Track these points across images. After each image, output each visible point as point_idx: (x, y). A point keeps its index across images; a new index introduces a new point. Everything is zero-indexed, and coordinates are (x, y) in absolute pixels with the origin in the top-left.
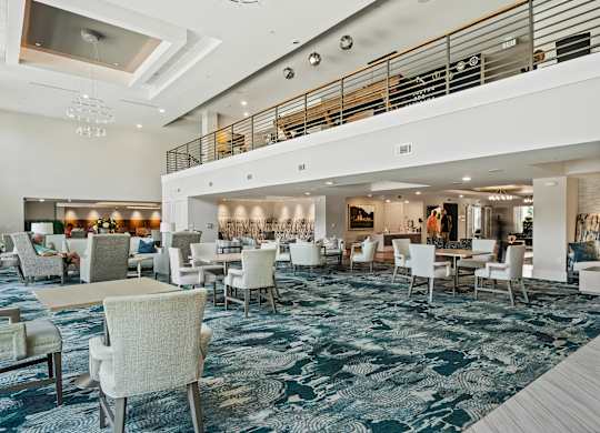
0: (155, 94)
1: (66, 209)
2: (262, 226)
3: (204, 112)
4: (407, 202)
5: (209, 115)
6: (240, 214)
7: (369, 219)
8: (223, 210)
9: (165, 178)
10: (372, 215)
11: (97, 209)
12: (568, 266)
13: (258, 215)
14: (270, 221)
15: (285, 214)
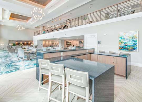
1: (16, 41)
4: (76, 41)
5: (42, 26)
6: (47, 43)
7: (70, 44)
9: (34, 37)
11: (22, 42)
13: (50, 43)
14: (53, 44)
15: (55, 43)
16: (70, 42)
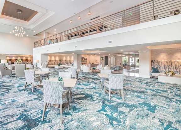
0: (33, 27)
1: (7, 56)
2: (58, 61)
3: (44, 32)
4: (96, 56)
5: (46, 32)
6: (53, 58)
7: (85, 60)
8: (49, 57)
9: (34, 49)
10: (86, 59)
11: (14, 56)
12: (150, 74)
13: (57, 59)
14: (61, 60)
15: (64, 59)
16: (85, 58)
